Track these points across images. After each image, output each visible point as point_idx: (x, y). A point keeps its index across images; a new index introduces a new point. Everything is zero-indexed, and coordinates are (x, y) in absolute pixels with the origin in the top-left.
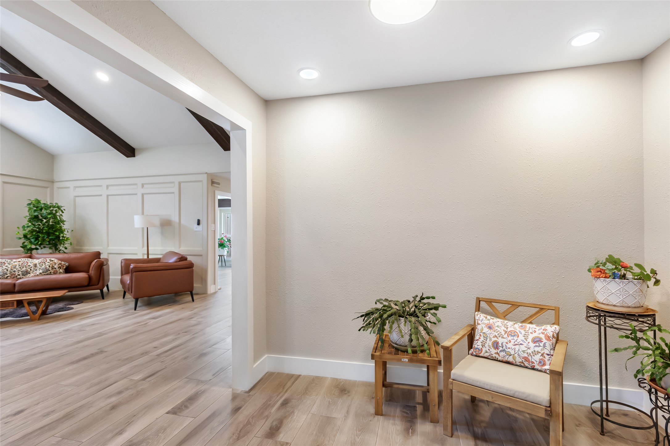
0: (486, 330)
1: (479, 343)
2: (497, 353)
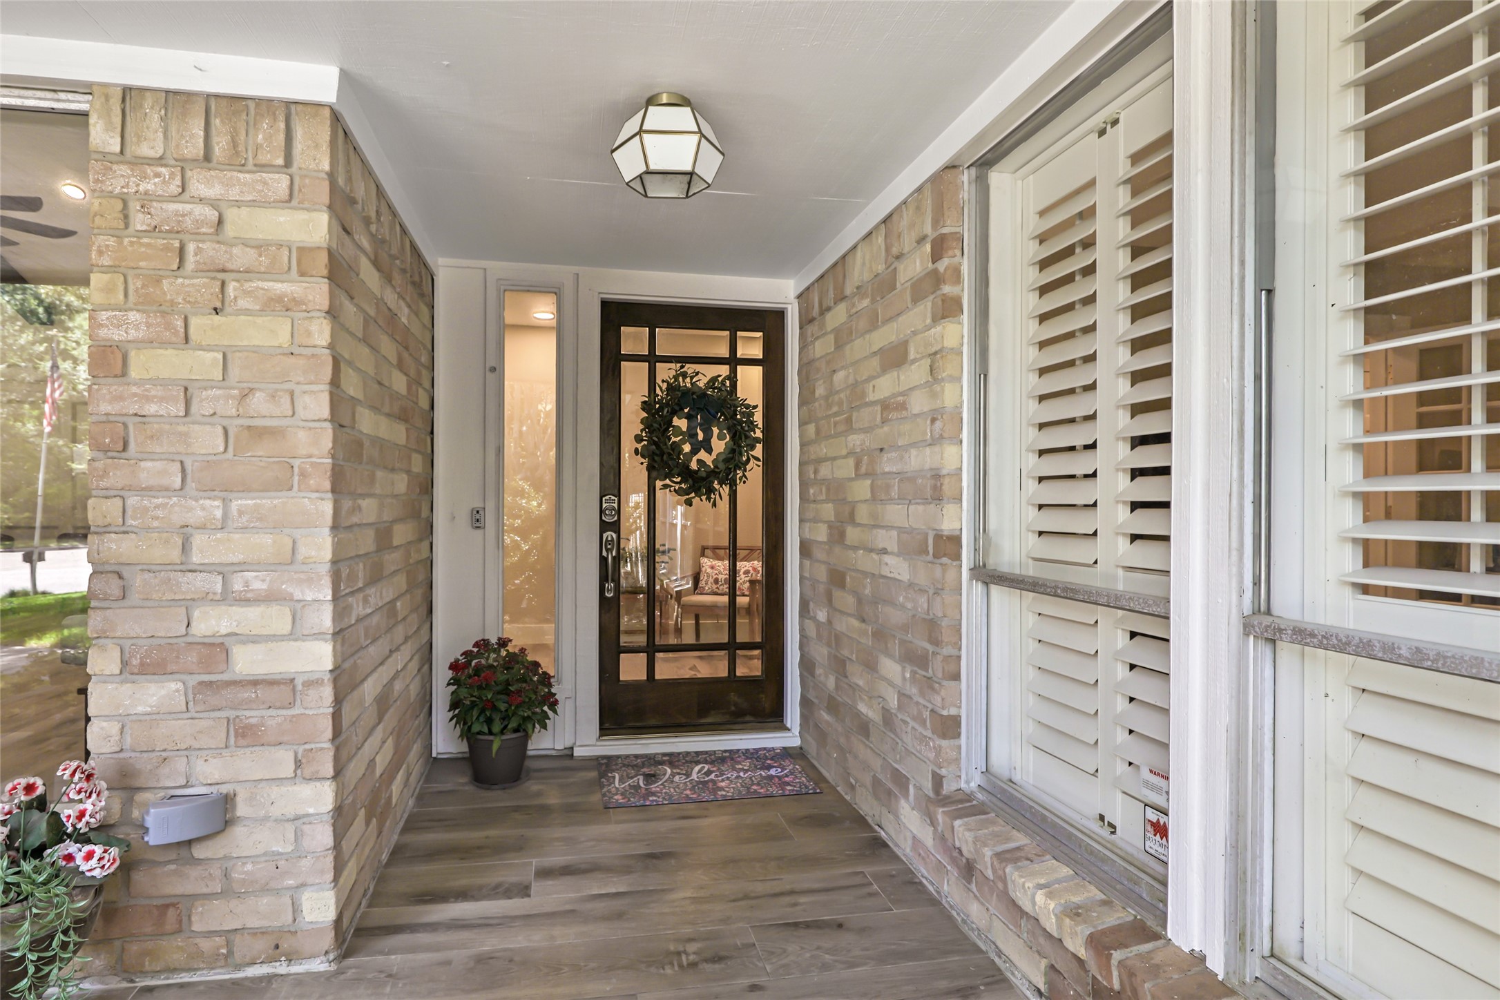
0: (709, 570)
1: (703, 582)
2: (717, 588)
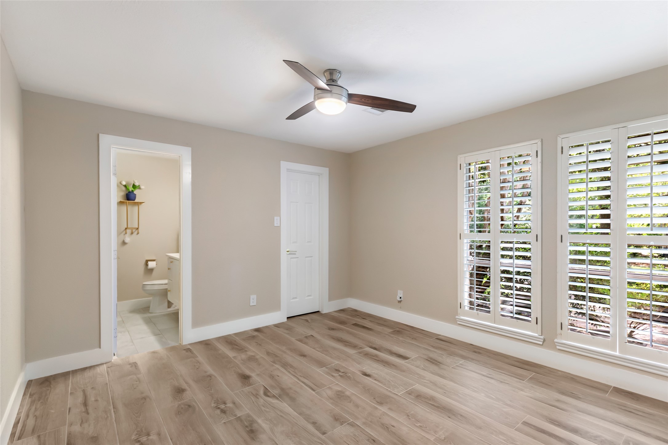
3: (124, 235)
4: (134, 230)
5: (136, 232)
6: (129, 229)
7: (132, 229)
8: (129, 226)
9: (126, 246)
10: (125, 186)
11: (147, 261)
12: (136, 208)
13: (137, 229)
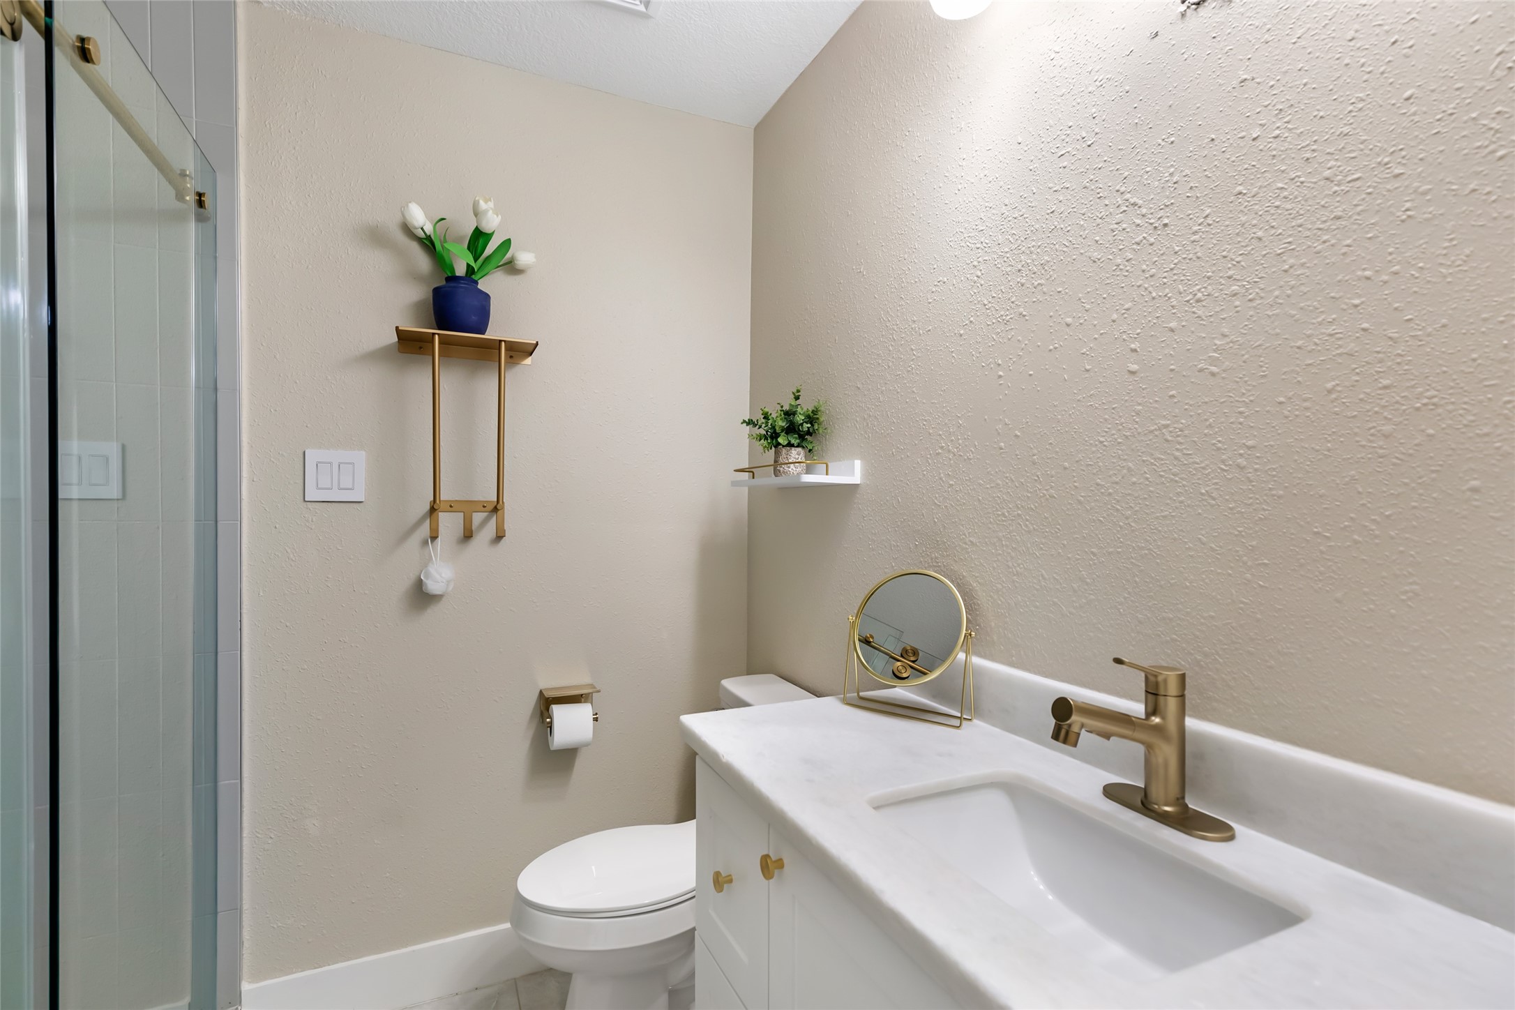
3: (425, 543)
4: (478, 518)
5: (490, 530)
6: (452, 507)
7: (466, 507)
8: (445, 495)
9: (433, 614)
10: (428, 244)
11: (546, 703)
12: (486, 385)
13: (495, 510)
